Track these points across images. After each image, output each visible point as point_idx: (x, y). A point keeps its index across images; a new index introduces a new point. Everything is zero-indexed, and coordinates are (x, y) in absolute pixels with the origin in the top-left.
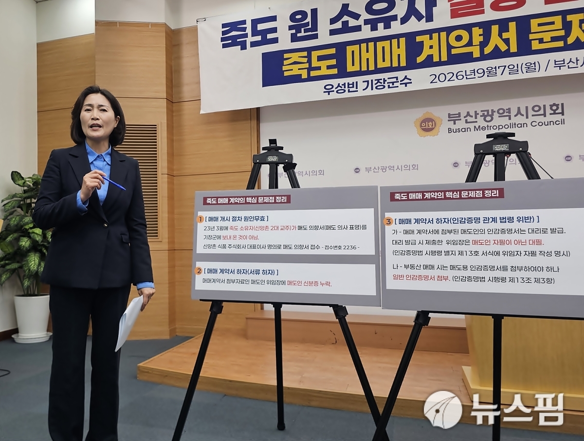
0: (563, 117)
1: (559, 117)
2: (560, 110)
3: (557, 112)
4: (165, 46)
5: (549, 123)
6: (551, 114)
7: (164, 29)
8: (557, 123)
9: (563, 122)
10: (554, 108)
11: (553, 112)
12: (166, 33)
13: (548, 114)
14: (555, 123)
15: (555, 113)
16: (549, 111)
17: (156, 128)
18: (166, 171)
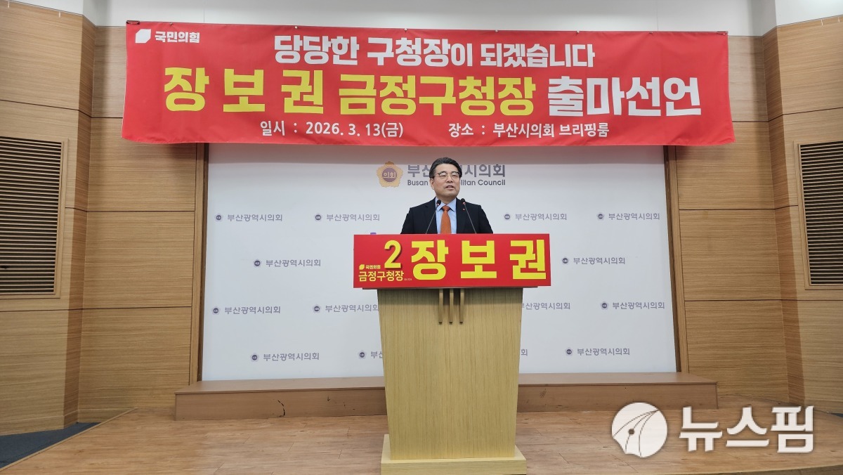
0: (504, 178)
1: (500, 178)
2: (501, 172)
3: (499, 173)
4: (81, 43)
5: (492, 183)
6: (494, 174)
7: (81, 22)
8: (499, 183)
9: (504, 183)
10: (497, 169)
11: (495, 173)
12: (83, 27)
13: (492, 174)
14: (498, 183)
15: (497, 174)
16: (493, 172)
17: (60, 147)
18: (72, 204)
